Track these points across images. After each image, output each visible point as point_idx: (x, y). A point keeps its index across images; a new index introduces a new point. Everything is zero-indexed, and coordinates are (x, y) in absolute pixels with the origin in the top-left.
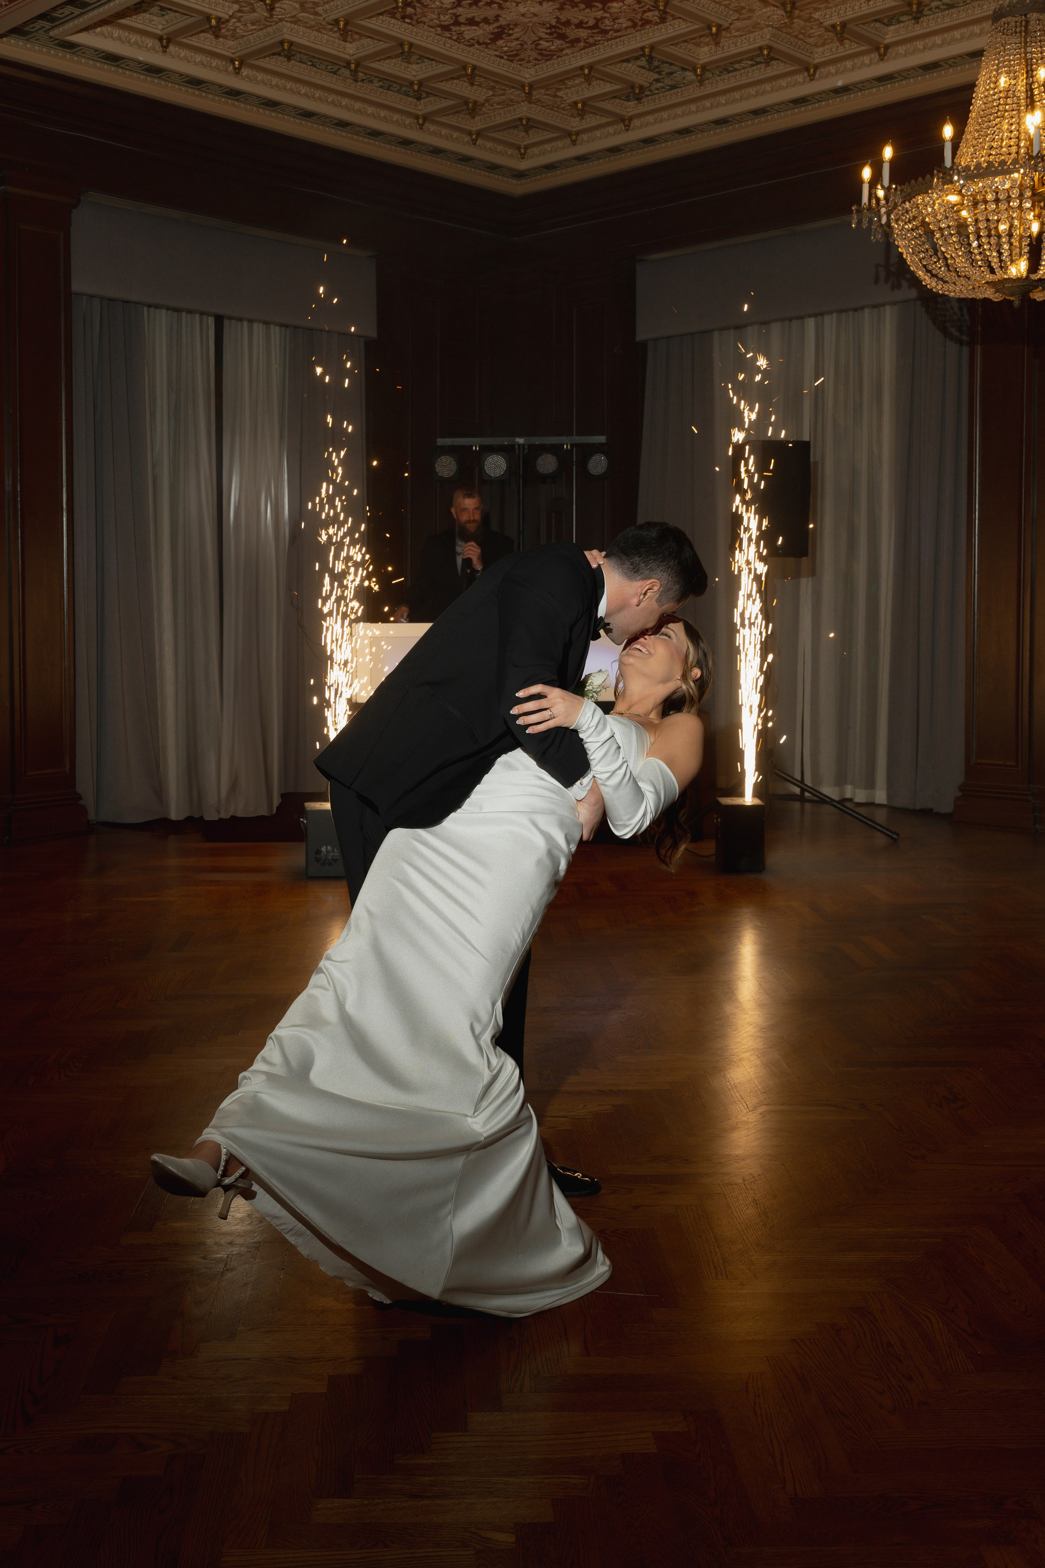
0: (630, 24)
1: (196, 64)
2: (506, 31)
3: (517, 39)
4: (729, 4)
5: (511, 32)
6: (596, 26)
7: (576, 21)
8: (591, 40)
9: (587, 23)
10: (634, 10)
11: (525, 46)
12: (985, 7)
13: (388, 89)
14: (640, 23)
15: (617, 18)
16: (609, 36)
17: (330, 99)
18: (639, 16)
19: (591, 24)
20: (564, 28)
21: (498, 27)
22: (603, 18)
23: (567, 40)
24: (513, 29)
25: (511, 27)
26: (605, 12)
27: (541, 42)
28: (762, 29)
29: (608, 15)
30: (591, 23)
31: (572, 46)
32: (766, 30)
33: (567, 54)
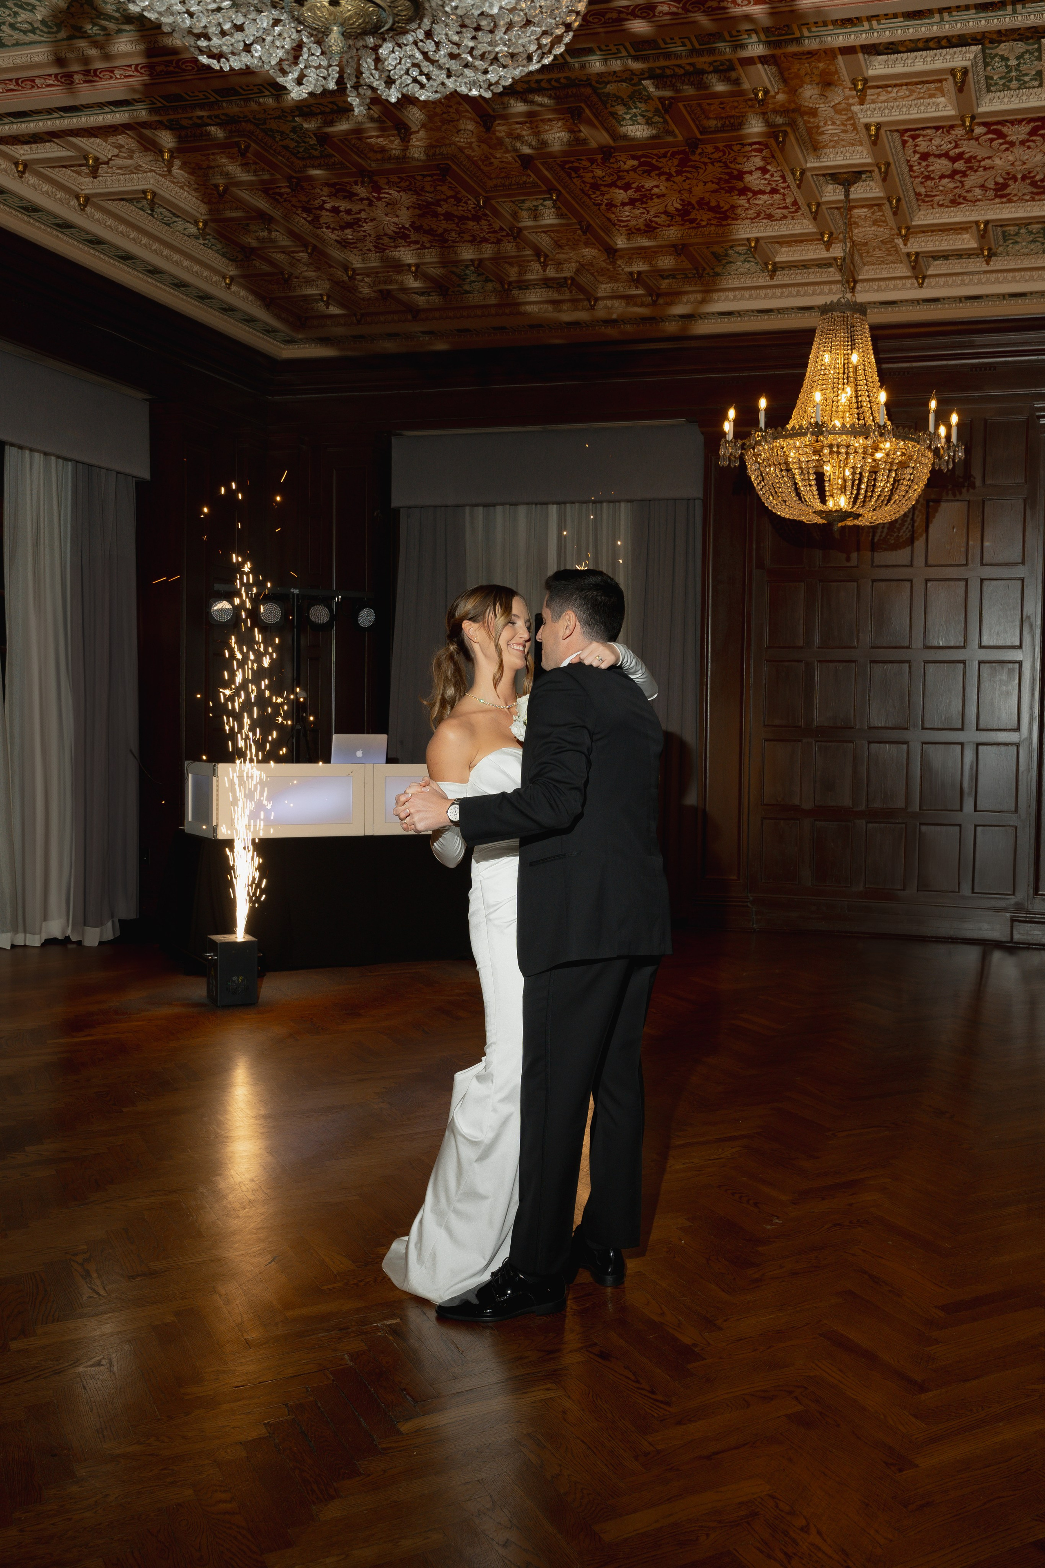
0: (470, 238)
1: (43, 193)
2: (360, 223)
3: (364, 231)
4: (559, 240)
5: (364, 224)
6: (441, 235)
7: (428, 228)
8: (428, 245)
9: (436, 231)
10: (482, 229)
11: (368, 237)
12: (742, 280)
13: (210, 248)
14: (478, 239)
15: (464, 233)
16: (446, 245)
17: (154, 247)
18: (482, 235)
19: (438, 232)
20: (412, 231)
21: (354, 219)
22: (452, 230)
23: (408, 240)
24: (367, 223)
25: (367, 220)
26: (457, 226)
27: (384, 237)
28: (570, 262)
29: (458, 229)
30: (440, 231)
31: (409, 246)
32: (573, 264)
33: (399, 251)
